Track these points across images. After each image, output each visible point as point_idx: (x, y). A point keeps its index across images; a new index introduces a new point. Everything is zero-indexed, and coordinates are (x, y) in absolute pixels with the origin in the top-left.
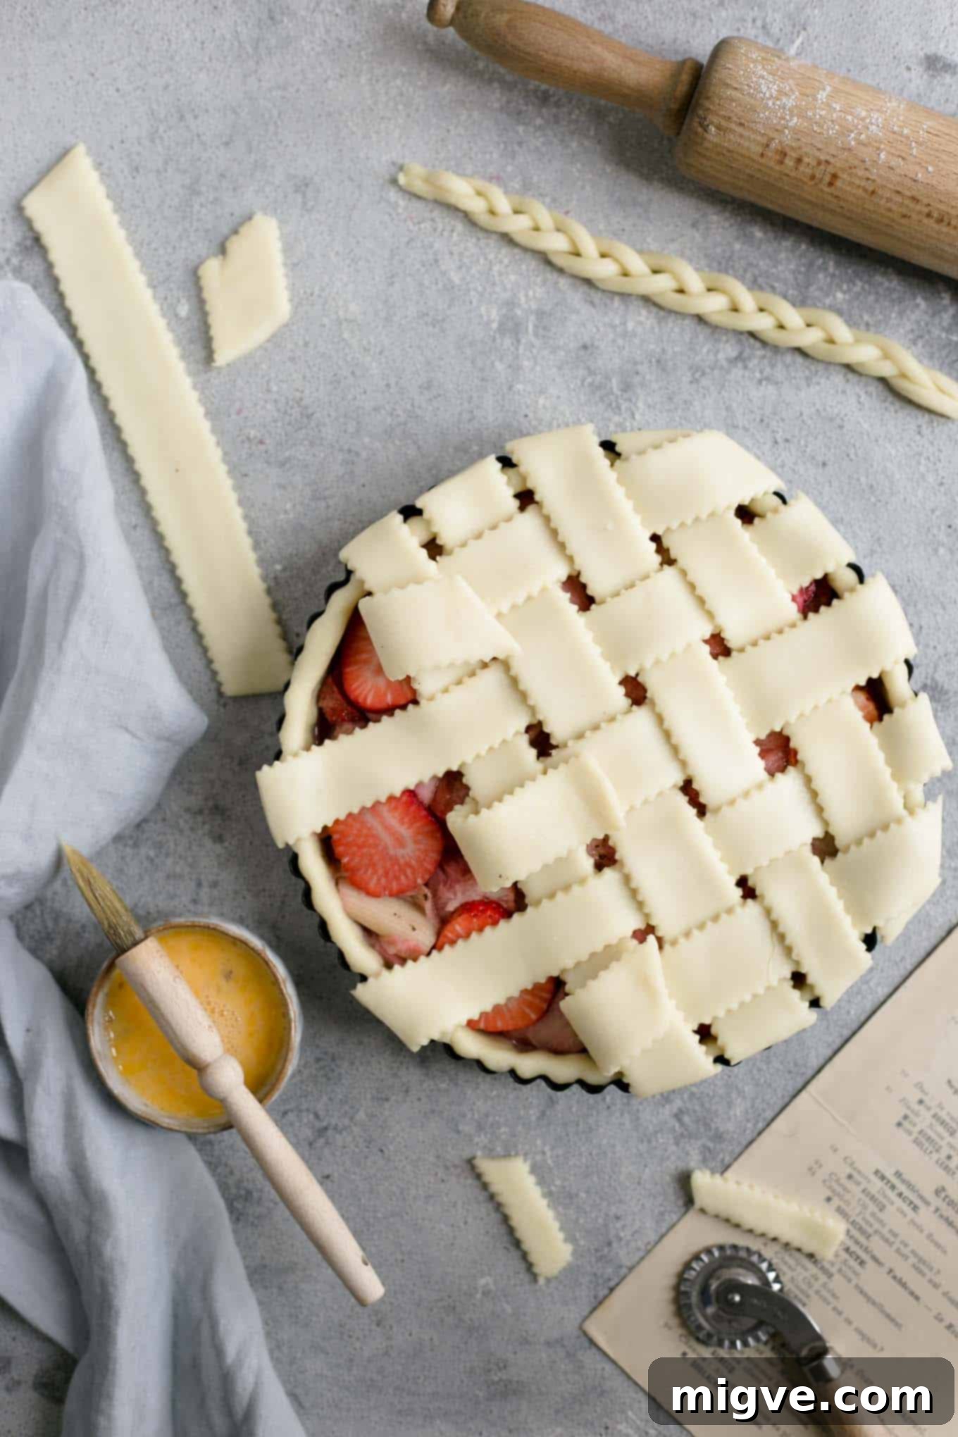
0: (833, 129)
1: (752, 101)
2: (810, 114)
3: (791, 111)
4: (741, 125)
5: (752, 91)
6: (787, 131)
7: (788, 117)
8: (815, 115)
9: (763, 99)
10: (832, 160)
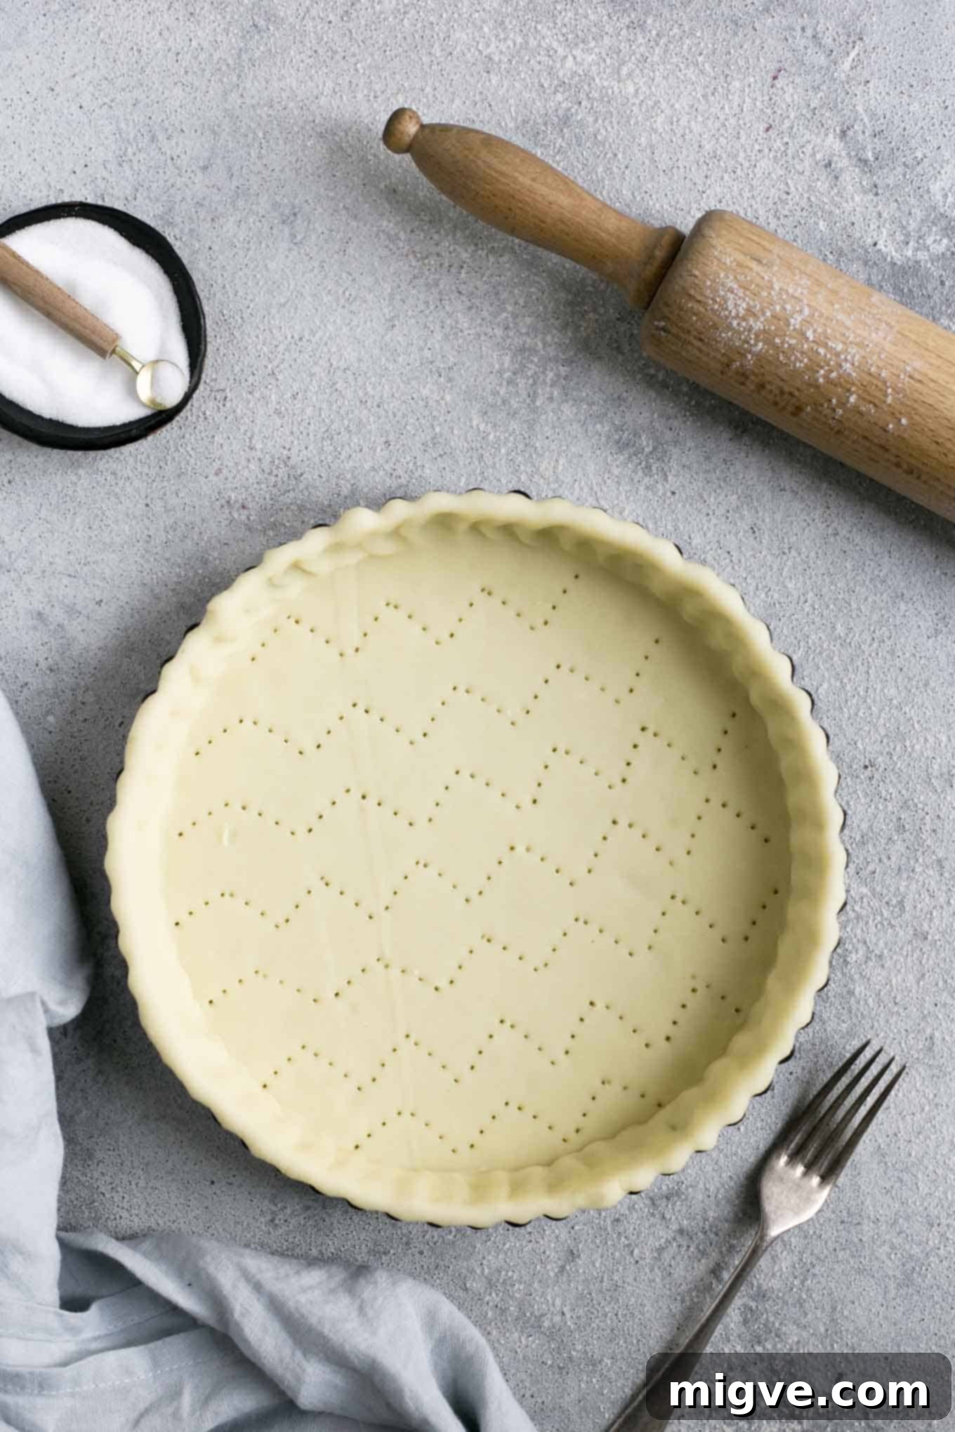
0: (801, 362)
1: (715, 318)
2: (778, 341)
3: (757, 336)
4: (701, 340)
5: (716, 307)
6: (749, 357)
7: (752, 342)
8: (783, 343)
9: (727, 317)
10: (796, 393)
